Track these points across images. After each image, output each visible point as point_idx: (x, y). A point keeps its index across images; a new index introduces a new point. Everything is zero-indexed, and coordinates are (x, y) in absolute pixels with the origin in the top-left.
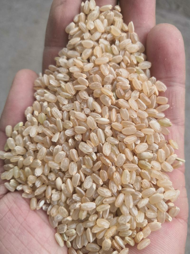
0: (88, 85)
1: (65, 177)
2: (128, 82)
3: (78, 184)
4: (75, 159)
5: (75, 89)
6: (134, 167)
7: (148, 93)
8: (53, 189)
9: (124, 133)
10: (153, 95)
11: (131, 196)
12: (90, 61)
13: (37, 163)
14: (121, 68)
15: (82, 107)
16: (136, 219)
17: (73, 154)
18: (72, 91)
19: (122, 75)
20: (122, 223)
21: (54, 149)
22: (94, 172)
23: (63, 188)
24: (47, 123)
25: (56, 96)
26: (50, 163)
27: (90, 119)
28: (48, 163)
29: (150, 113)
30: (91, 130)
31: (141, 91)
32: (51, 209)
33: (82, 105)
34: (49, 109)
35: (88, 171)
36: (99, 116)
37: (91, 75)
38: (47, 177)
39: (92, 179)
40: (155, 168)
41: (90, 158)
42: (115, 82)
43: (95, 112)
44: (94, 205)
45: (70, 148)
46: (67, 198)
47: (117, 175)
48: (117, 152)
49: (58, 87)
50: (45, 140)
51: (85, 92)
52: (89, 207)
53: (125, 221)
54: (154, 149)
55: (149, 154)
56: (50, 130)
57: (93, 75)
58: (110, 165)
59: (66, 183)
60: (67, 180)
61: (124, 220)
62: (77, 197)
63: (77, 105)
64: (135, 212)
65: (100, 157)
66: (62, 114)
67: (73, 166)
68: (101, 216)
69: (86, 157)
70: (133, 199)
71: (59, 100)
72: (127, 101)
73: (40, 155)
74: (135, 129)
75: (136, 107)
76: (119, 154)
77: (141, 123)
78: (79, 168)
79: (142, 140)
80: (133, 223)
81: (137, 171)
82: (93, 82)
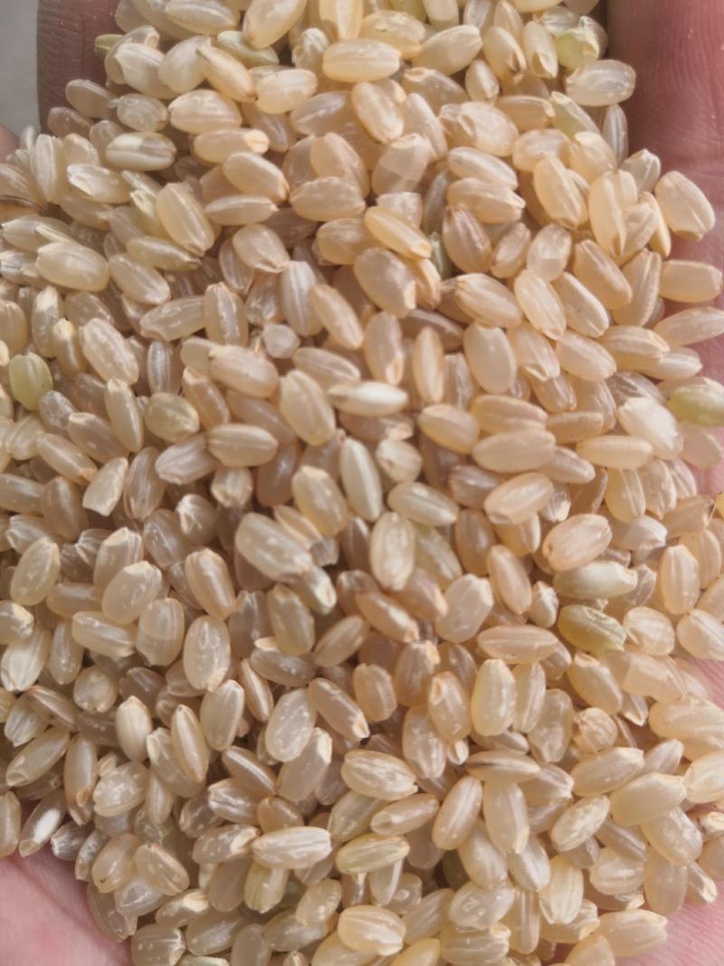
0: (282, 194)
1: (164, 698)
2: (508, 178)
3: (238, 731)
4: (217, 606)
5: (211, 220)
6: (537, 645)
7: (616, 242)
8: (101, 753)
9: (485, 461)
10: (646, 250)
11: (519, 794)
12: (295, 58)
13: (11, 622)
14: (470, 99)
15: (252, 319)
16: (541, 903)
17: (204, 581)
18: (195, 232)
19: (475, 136)
20: (470, 928)
21: (98, 546)
22: (320, 673)
23: (153, 753)
24: (55, 406)
25: (107, 259)
26: (81, 622)
27: (296, 388)
28: (69, 622)
29: (625, 349)
30: (302, 445)
31: (581, 232)
32: (95, 856)
33: (254, 303)
34: (64, 330)
35: (290, 670)
36: (348, 371)
37: (300, 137)
38: (67, 691)
39: (309, 708)
40: (646, 644)
41: (302, 600)
42: (440, 180)
43: (326, 344)
44: (324, 842)
45: (189, 545)
46: (179, 803)
47: (445, 691)
48: (449, 565)
49: (115, 205)
50: (49, 498)
51: (266, 234)
52: (296, 857)
53: (485, 920)
54: (646, 548)
55: (617, 576)
56: (75, 444)
57: (312, 138)
58: (412, 635)
59: (167, 728)
60: (173, 711)
61: (481, 913)
62: (231, 799)
63: (221, 305)
64: (538, 870)
65: (358, 597)
66: (143, 359)
67: (207, 642)
68: (361, 892)
69: (279, 597)
70: (528, 804)
71: (123, 282)
72: (507, 283)
73: (25, 582)
74: (547, 442)
75: (552, 322)
76: (456, 578)
77: (579, 409)
78: (241, 650)
79: (582, 498)
80: (528, 922)
81: (550, 663)
82: (314, 176)
